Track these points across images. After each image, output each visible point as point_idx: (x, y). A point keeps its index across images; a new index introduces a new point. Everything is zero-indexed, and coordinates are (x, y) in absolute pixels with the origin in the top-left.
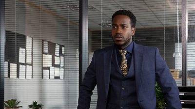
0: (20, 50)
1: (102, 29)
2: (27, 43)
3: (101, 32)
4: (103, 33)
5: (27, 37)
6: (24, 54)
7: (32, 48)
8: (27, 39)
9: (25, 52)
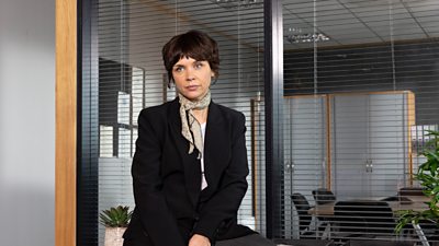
0: (119, 97)
1: (315, 46)
2: (133, 83)
3: (315, 51)
4: (318, 54)
5: (134, 69)
6: (128, 105)
7: (144, 93)
8: (134, 74)
9: (128, 101)
